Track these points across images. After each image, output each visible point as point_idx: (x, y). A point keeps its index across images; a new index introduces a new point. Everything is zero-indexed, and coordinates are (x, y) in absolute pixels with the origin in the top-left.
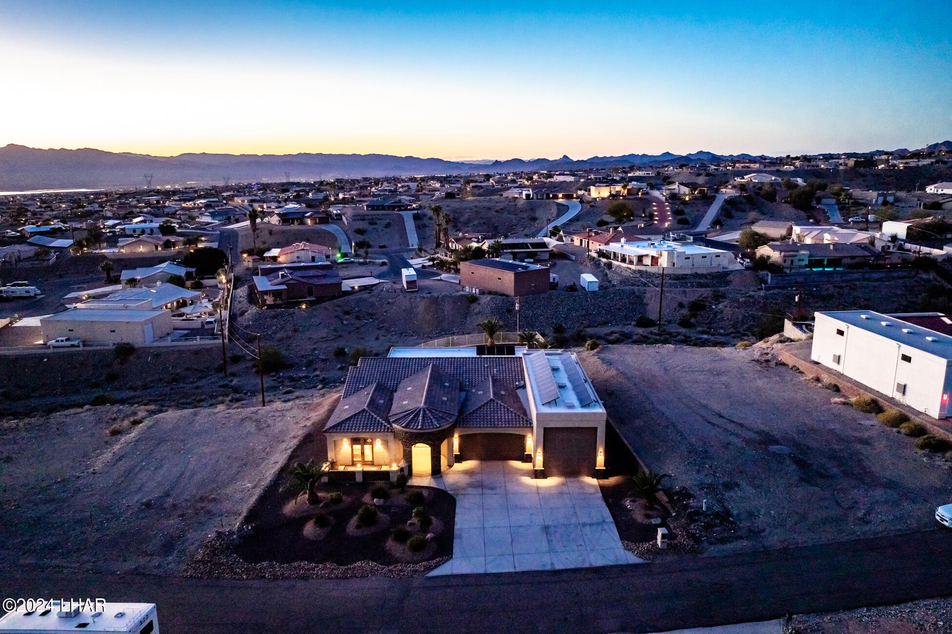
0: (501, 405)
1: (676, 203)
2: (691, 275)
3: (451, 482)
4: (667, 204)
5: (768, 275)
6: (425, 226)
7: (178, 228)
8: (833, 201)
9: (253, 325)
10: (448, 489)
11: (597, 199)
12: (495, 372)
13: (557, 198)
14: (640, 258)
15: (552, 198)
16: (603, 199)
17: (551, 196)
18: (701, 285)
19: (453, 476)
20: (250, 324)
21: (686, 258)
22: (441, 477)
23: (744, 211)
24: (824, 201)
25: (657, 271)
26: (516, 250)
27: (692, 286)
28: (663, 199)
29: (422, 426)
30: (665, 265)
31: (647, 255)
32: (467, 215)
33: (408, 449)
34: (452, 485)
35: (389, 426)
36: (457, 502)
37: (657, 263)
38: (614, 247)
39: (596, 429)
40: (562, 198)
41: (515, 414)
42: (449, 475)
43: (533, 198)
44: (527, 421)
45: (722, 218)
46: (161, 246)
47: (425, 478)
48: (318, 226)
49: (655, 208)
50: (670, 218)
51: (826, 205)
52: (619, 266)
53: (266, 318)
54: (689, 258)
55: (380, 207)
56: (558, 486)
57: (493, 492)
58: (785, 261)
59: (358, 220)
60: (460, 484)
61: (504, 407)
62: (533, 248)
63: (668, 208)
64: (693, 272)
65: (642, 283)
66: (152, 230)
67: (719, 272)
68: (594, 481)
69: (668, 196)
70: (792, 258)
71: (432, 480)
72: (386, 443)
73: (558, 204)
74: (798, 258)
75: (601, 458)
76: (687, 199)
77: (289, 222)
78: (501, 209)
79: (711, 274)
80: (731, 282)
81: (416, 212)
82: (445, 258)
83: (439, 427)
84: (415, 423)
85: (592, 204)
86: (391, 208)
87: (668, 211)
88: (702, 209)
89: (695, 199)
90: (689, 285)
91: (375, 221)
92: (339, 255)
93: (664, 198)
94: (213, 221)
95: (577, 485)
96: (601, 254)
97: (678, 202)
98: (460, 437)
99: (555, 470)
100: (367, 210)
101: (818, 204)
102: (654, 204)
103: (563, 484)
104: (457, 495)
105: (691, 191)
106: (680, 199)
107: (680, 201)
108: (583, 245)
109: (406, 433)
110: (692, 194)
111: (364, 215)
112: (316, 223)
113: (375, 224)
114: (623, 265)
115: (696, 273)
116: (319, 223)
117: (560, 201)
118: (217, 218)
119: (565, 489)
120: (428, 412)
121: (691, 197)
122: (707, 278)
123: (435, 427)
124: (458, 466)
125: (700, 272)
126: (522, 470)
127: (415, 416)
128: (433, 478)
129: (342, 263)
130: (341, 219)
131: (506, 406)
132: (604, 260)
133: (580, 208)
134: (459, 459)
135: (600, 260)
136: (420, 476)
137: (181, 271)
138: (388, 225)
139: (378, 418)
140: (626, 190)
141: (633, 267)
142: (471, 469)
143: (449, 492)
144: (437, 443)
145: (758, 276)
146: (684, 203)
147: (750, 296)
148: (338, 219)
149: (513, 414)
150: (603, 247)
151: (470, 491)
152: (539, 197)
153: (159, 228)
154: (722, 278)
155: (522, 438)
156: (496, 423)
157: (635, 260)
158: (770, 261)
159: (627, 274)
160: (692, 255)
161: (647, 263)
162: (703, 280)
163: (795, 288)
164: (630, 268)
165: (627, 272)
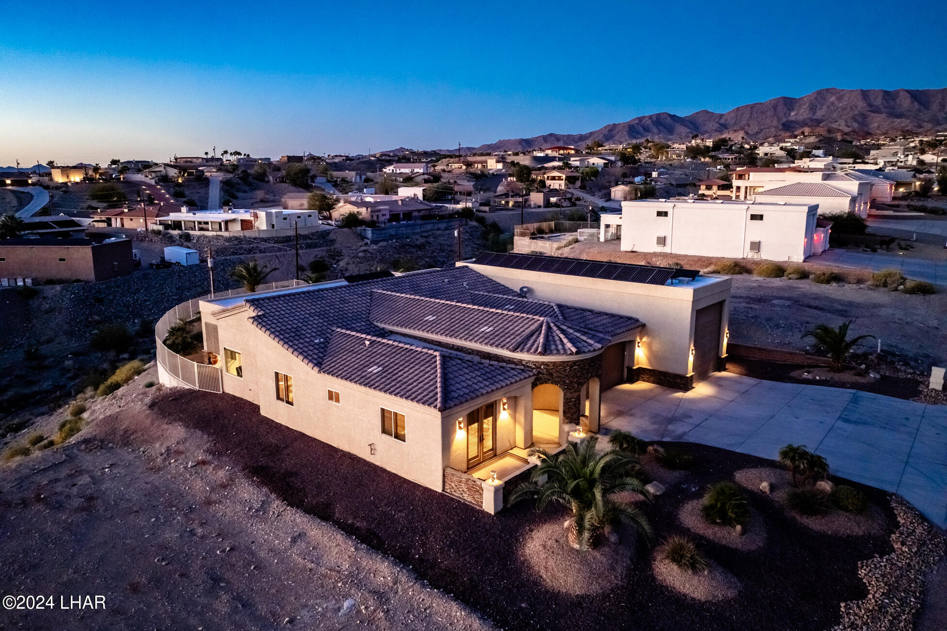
1: (170, 186)
4: (159, 187)
5: (365, 230)
11: (69, 184)
14: (227, 225)
16: (77, 183)
21: (285, 219)
24: (318, 179)
25: (255, 235)
30: (264, 227)
31: (234, 220)
37: (251, 226)
40: (12, 185)
49: (149, 192)
50: (172, 201)
51: (320, 183)
52: (203, 236)
58: (372, 216)
62: (60, 227)
63: (163, 191)
65: (245, 250)
69: (156, 179)
70: (377, 213)
72: (512, 403)
74: (380, 212)
76: (180, 181)
80: (335, 240)
85: (65, 189)
89: (186, 181)
90: (298, 247)
93: (152, 181)
96: (166, 226)
97: (172, 185)
102: (144, 187)
105: (180, 172)
106: (171, 181)
107: (174, 184)
110: (183, 176)
117: (10, 188)
121: (183, 179)
122: (311, 239)
132: (175, 232)
133: (49, 194)
135: (171, 233)
140: (98, 174)
141: (225, 234)
145: (355, 232)
146: (179, 185)
150: (163, 219)
154: (324, 238)
157: (223, 226)
158: (360, 217)
159: (221, 243)
160: (289, 215)
161: (236, 228)
162: (309, 241)
163: (394, 240)
164: (222, 236)
165: (220, 241)
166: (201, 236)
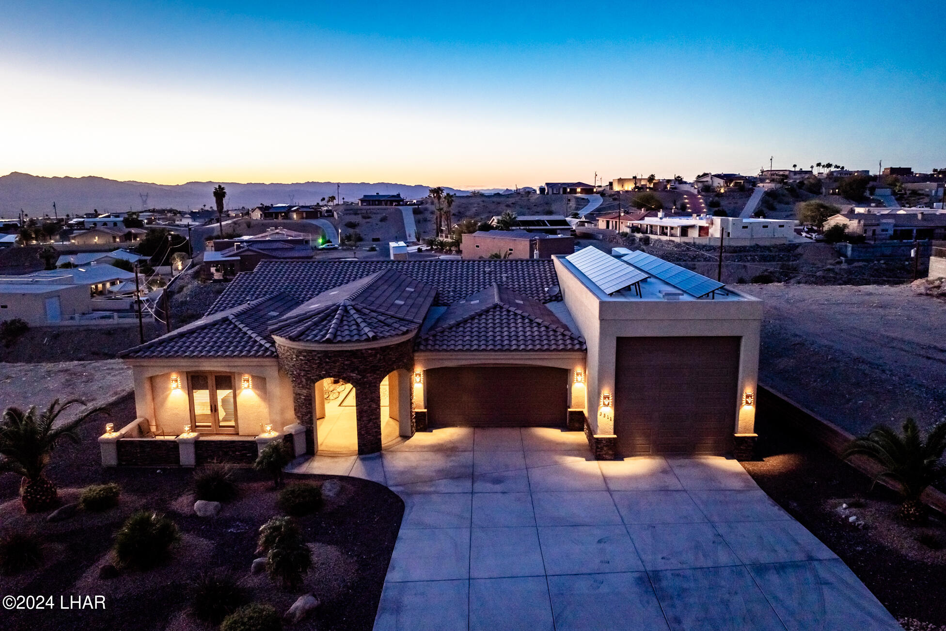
0: (516, 314)
1: (710, 196)
2: (751, 247)
3: (401, 469)
4: (699, 196)
5: (846, 246)
6: (425, 220)
7: (147, 224)
8: (888, 191)
9: (190, 302)
10: (390, 483)
11: (621, 192)
12: (504, 279)
13: (576, 192)
14: (685, 230)
15: (570, 193)
16: (627, 191)
17: (568, 190)
18: (764, 259)
19: (408, 454)
20: (186, 301)
21: (744, 227)
22: (381, 456)
23: (787, 203)
24: (878, 191)
25: (708, 243)
26: (530, 227)
27: (753, 260)
28: (696, 192)
29: (335, 335)
30: (718, 235)
31: (693, 227)
32: (474, 209)
33: (305, 392)
34: (402, 473)
35: (268, 345)
36: (407, 511)
37: (707, 233)
38: (649, 221)
39: (737, 340)
40: (581, 193)
41: (547, 327)
42: (399, 454)
43: (548, 193)
44: (572, 339)
45: (765, 210)
46: (120, 237)
47: (343, 459)
48: (305, 220)
49: (687, 201)
50: (705, 210)
51: (881, 196)
52: (660, 241)
53: (208, 293)
54: (746, 227)
55: (377, 202)
56: (652, 474)
57: (498, 487)
58: (865, 231)
59: (350, 214)
60: (420, 472)
61: (523, 318)
62: (551, 225)
63: (701, 201)
64: (753, 243)
65: (689, 257)
66: (115, 224)
67: (784, 244)
68: (734, 465)
69: (700, 189)
70: (874, 228)
71: (359, 463)
72: (261, 383)
73: (577, 198)
74: (881, 227)
75: (747, 412)
76: (722, 191)
77: (272, 216)
78: (513, 203)
79: (775, 246)
80: (801, 255)
81: (417, 207)
82: (445, 240)
83: (375, 338)
84: (321, 331)
85: (616, 196)
86: (389, 203)
87: (701, 203)
88: (740, 202)
89: (730, 192)
90: (749, 258)
91: (370, 215)
92: (320, 241)
93: (696, 190)
94: (193, 223)
95: (694, 472)
96: (635, 229)
97: (712, 194)
98: (428, 373)
99: (640, 441)
100: (362, 205)
101: (872, 194)
102: (685, 196)
103: (664, 472)
104: (409, 494)
105: (726, 183)
106: (713, 191)
107: (715, 193)
108: (610, 228)
109: (300, 352)
110: (727, 186)
111: (357, 210)
112: (303, 218)
113: (369, 218)
114: (664, 238)
115: (757, 245)
116: (306, 218)
117: (579, 195)
118: (198, 220)
119: (671, 482)
120: (352, 312)
121: (726, 189)
122: (771, 251)
123: (365, 337)
124: (421, 438)
125: (761, 243)
126: (564, 444)
127: (323, 320)
128: (363, 460)
129: (323, 249)
130: (333, 216)
131: (526, 314)
132: (639, 235)
133: (602, 201)
134: (425, 423)
135: (634, 236)
136: (334, 455)
137: (133, 258)
138: (383, 219)
139: (249, 332)
140: (652, 184)
141: (677, 240)
142: (450, 442)
143: (392, 489)
144: (370, 377)
145: (833, 248)
146: (719, 195)
147: (829, 270)
148: (329, 216)
149: (543, 329)
150: (637, 223)
151: (444, 486)
152: (555, 192)
153: (123, 221)
154: (789, 251)
155: (563, 376)
156: (506, 342)
157: (678, 232)
158: (846, 231)
159: (670, 248)
160: (751, 223)
161: (694, 234)
162: (767, 253)
163: (882, 262)
164: (673, 241)
165: (670, 246)
166: (657, 240)
